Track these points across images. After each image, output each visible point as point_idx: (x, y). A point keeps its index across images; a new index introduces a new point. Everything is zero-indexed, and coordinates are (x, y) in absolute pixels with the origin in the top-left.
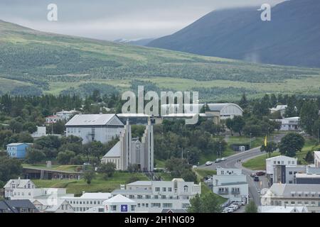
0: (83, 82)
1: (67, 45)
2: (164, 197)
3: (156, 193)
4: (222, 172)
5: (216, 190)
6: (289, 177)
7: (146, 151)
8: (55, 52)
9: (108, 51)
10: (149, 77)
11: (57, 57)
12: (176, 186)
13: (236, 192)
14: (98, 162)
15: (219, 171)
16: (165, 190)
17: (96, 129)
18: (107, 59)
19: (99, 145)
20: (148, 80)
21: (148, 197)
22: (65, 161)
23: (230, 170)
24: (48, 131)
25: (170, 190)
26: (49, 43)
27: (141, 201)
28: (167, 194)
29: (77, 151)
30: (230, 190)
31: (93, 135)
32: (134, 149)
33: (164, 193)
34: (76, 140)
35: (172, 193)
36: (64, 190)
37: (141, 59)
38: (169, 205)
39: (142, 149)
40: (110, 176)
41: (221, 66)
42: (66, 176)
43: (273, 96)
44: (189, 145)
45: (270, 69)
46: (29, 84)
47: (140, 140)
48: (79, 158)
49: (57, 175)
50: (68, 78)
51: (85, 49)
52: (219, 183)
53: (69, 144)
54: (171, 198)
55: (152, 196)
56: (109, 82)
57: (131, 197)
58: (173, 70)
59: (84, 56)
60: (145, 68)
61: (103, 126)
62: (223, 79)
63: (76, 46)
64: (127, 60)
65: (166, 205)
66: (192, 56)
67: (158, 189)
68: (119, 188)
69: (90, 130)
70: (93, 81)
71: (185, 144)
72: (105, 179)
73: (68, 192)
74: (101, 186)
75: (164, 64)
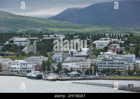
0: (28, 29)
1: (24, 18)
2: (37, 61)
3: (35, 60)
4: (56, 54)
5: (53, 59)
6: (74, 55)
7: (34, 48)
8: (20, 21)
9: (35, 20)
10: (47, 27)
11: (21, 22)
12: (41, 58)
13: (59, 59)
14: (21, 51)
15: (55, 54)
16: (38, 59)
17: (22, 42)
18: (35, 22)
19: (22, 46)
20: (46, 28)
21: (33, 61)
22: (12, 51)
23: (58, 54)
24: (9, 42)
25: (39, 59)
26: (19, 18)
27: (29, 62)
28: (38, 60)
29: (16, 48)
30: (57, 59)
31: (21, 44)
32: (31, 48)
33: (37, 60)
34: (16, 45)
35: (40, 60)
36: (10, 59)
37: (45, 22)
38: (39, 63)
39: (33, 48)
40: (24, 55)
41: (67, 25)
42: (12, 55)
43: (77, 33)
44: (48, 46)
45: (80, 26)
46: (13, 29)
47: (33, 45)
48: (16, 50)
49: (9, 55)
50: (24, 28)
51: (29, 20)
52: (55, 57)
53: (13, 46)
54: (39, 61)
55: (34, 61)
56: (36, 29)
57: (26, 61)
58: (54, 26)
59: (28, 22)
60: (46, 25)
61: (24, 41)
62: (68, 28)
63: (26, 19)
64: (41, 23)
65: (38, 63)
66: (59, 22)
67: (36, 59)
68: (25, 58)
69: (20, 42)
70: (31, 29)
71: (47, 46)
72: (22, 56)
73: (11, 60)
74: (21, 58)
75: (51, 24)
